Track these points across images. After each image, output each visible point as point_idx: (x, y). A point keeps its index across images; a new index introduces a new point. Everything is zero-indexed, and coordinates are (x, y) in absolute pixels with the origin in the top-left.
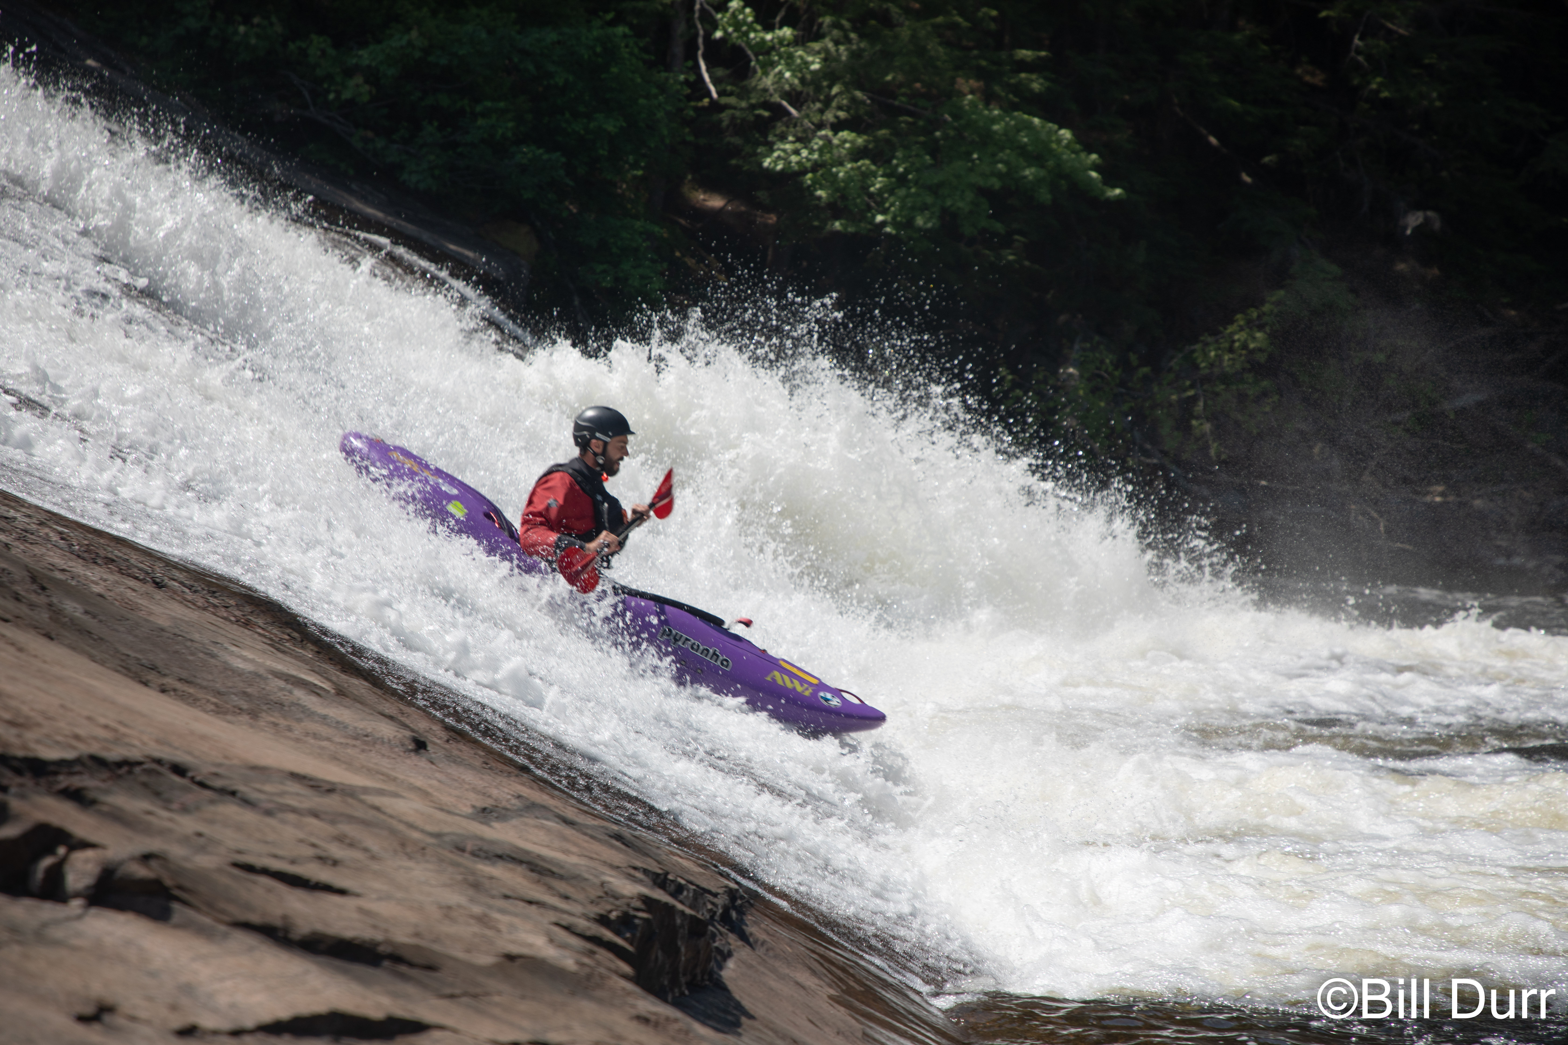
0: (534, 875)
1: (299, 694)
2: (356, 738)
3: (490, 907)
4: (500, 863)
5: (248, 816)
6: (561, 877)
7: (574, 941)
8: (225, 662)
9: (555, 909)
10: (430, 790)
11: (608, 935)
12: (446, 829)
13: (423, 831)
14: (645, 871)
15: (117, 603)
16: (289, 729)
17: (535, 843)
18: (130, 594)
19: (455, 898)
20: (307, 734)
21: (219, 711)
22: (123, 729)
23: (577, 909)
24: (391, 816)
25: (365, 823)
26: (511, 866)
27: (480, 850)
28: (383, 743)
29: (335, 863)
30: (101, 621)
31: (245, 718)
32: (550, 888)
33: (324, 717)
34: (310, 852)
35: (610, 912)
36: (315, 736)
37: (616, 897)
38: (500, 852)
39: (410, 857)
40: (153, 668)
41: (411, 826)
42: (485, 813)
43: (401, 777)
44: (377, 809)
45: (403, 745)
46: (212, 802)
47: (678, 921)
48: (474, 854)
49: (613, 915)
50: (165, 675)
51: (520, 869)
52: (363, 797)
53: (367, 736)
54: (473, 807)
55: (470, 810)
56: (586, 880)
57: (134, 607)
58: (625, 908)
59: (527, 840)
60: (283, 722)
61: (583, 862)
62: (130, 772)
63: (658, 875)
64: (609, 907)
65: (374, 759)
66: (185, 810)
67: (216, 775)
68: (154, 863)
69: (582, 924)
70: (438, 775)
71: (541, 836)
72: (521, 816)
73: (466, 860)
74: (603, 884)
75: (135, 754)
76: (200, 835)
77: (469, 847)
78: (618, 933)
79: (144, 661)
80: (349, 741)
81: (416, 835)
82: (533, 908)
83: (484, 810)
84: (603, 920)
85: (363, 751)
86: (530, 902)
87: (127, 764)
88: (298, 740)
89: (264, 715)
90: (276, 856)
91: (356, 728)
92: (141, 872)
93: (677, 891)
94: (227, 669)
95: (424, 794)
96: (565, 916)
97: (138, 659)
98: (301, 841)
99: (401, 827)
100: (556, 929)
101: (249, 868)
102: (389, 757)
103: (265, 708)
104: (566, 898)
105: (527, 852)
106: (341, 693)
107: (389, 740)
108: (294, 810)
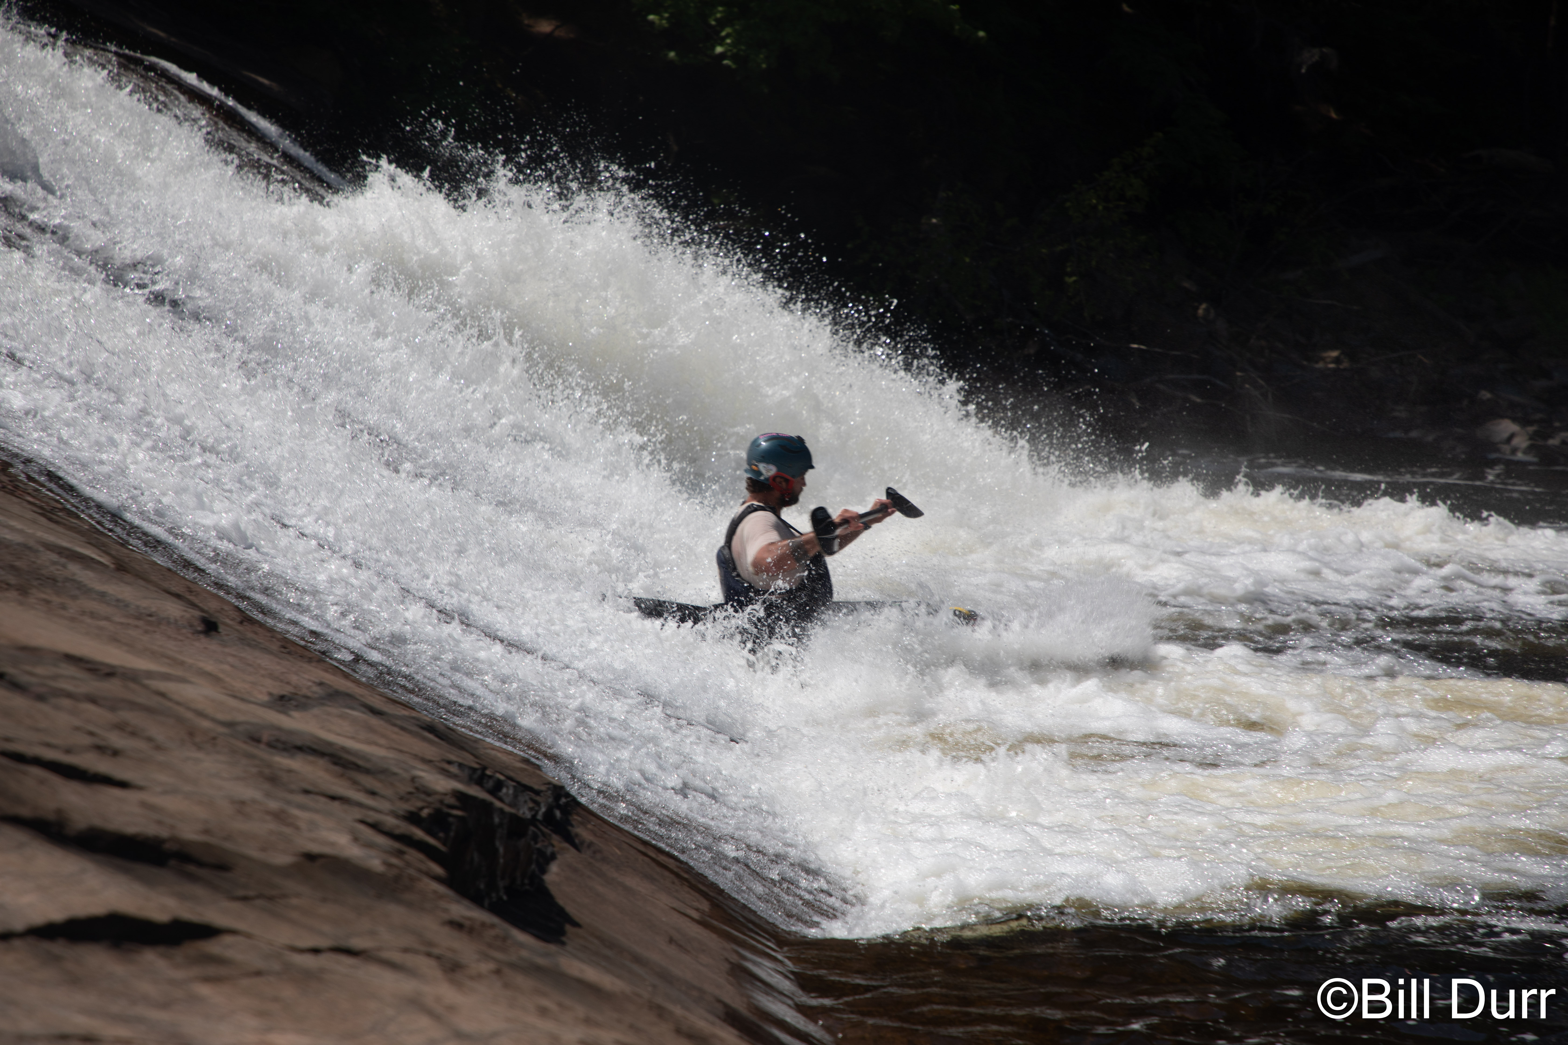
0: (337, 769)
1: (76, 569)
3: (289, 803)
4: (300, 756)
5: (18, 701)
6: (367, 771)
7: (382, 840)
9: (361, 805)
11: (419, 834)
12: (240, 718)
13: (214, 720)
14: (460, 766)
16: (64, 607)
17: (339, 735)
19: (248, 792)
20: (83, 613)
23: (385, 805)
24: (177, 703)
25: (150, 710)
26: (311, 758)
27: (277, 740)
29: (115, 753)
31: (13, 594)
32: (355, 783)
33: (103, 595)
35: (421, 809)
36: (93, 615)
37: (428, 793)
38: (299, 743)
39: (199, 747)
41: (200, 714)
42: (283, 701)
43: (190, 661)
44: (162, 694)
45: (191, 626)
47: (496, 819)
48: (270, 745)
49: (425, 813)
51: (322, 762)
52: (147, 682)
54: (270, 694)
55: (266, 698)
56: (395, 774)
58: (438, 805)
59: (329, 731)
60: (56, 599)
61: (391, 754)
63: (474, 770)
64: (420, 804)
65: (159, 641)
69: (391, 822)
70: (230, 659)
71: (346, 726)
72: (323, 704)
73: (262, 752)
74: (413, 779)
77: (265, 737)
78: (429, 832)
80: (131, 621)
81: (206, 724)
82: (337, 804)
83: (282, 698)
84: (413, 818)
85: (146, 632)
86: (333, 798)
88: (72, 619)
89: (34, 591)
90: (47, 745)
93: (495, 786)
95: (215, 679)
96: (372, 813)
98: (77, 728)
99: (189, 715)
100: (362, 828)
101: (18, 758)
102: (175, 639)
103: (35, 583)
104: (374, 793)
105: (330, 744)
106: (123, 568)
108: (68, 695)
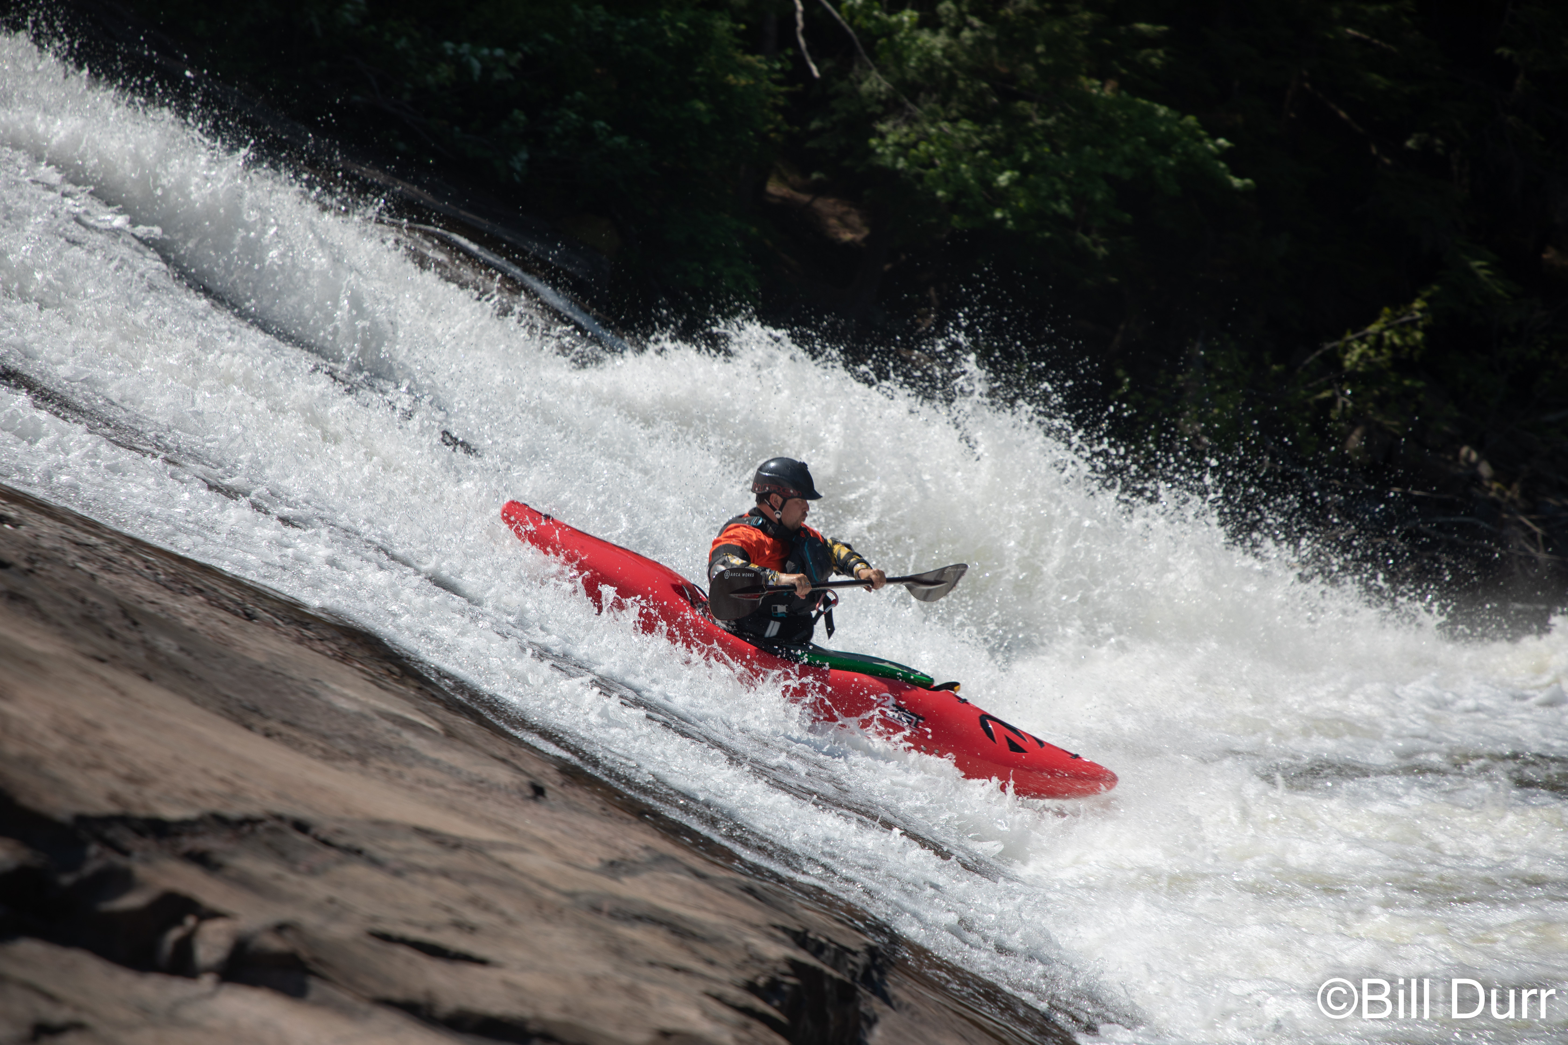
0: (676, 938)
1: (408, 736)
2: (470, 784)
3: (636, 976)
4: (639, 925)
5: (378, 878)
6: (703, 940)
7: (727, 1013)
8: (328, 703)
9: (702, 976)
10: (554, 842)
11: (759, 1004)
12: (578, 887)
13: (556, 890)
14: (786, 930)
15: (209, 638)
16: (402, 776)
17: (668, 900)
18: (222, 628)
20: (420, 781)
21: (328, 757)
22: (240, 783)
23: (725, 975)
24: (522, 874)
25: (496, 882)
26: (651, 928)
27: (618, 910)
28: (499, 789)
29: (472, 929)
30: (196, 659)
31: (354, 764)
32: (694, 952)
33: (436, 762)
34: (444, 917)
35: (758, 977)
36: (429, 783)
37: (762, 960)
38: (636, 912)
39: (548, 920)
40: (256, 710)
41: (544, 885)
42: (613, 867)
43: (523, 828)
44: (506, 865)
45: (520, 791)
46: (339, 863)
47: (826, 986)
48: (612, 915)
49: (762, 982)
50: (267, 718)
51: (661, 931)
52: (490, 853)
53: (482, 782)
54: (601, 860)
55: (596, 864)
56: (729, 942)
57: (228, 643)
58: (772, 973)
59: (662, 897)
60: (393, 768)
61: (722, 920)
62: (253, 831)
63: (799, 933)
64: (756, 973)
65: (492, 808)
66: (312, 872)
67: (340, 832)
68: (288, 934)
69: (732, 993)
70: (560, 825)
71: (674, 892)
72: (651, 869)
73: (604, 923)
74: (747, 946)
75: (254, 810)
76: (331, 901)
77: (605, 907)
78: (767, 1001)
79: (246, 703)
80: (466, 789)
81: (549, 895)
82: (680, 976)
83: (612, 864)
84: (751, 987)
85: (479, 799)
86: (675, 970)
87: (249, 822)
88: (411, 788)
89: (373, 760)
90: (410, 923)
91: (469, 773)
92: (275, 944)
93: (819, 950)
94: (331, 710)
95: (549, 846)
96: (714, 984)
97: (238, 700)
98: (435, 905)
99: (533, 886)
100: (707, 1000)
101: (386, 938)
102: (507, 806)
103: (373, 752)
104: (712, 963)
105: (664, 911)
106: (450, 734)
107: (506, 787)
108: (423, 870)
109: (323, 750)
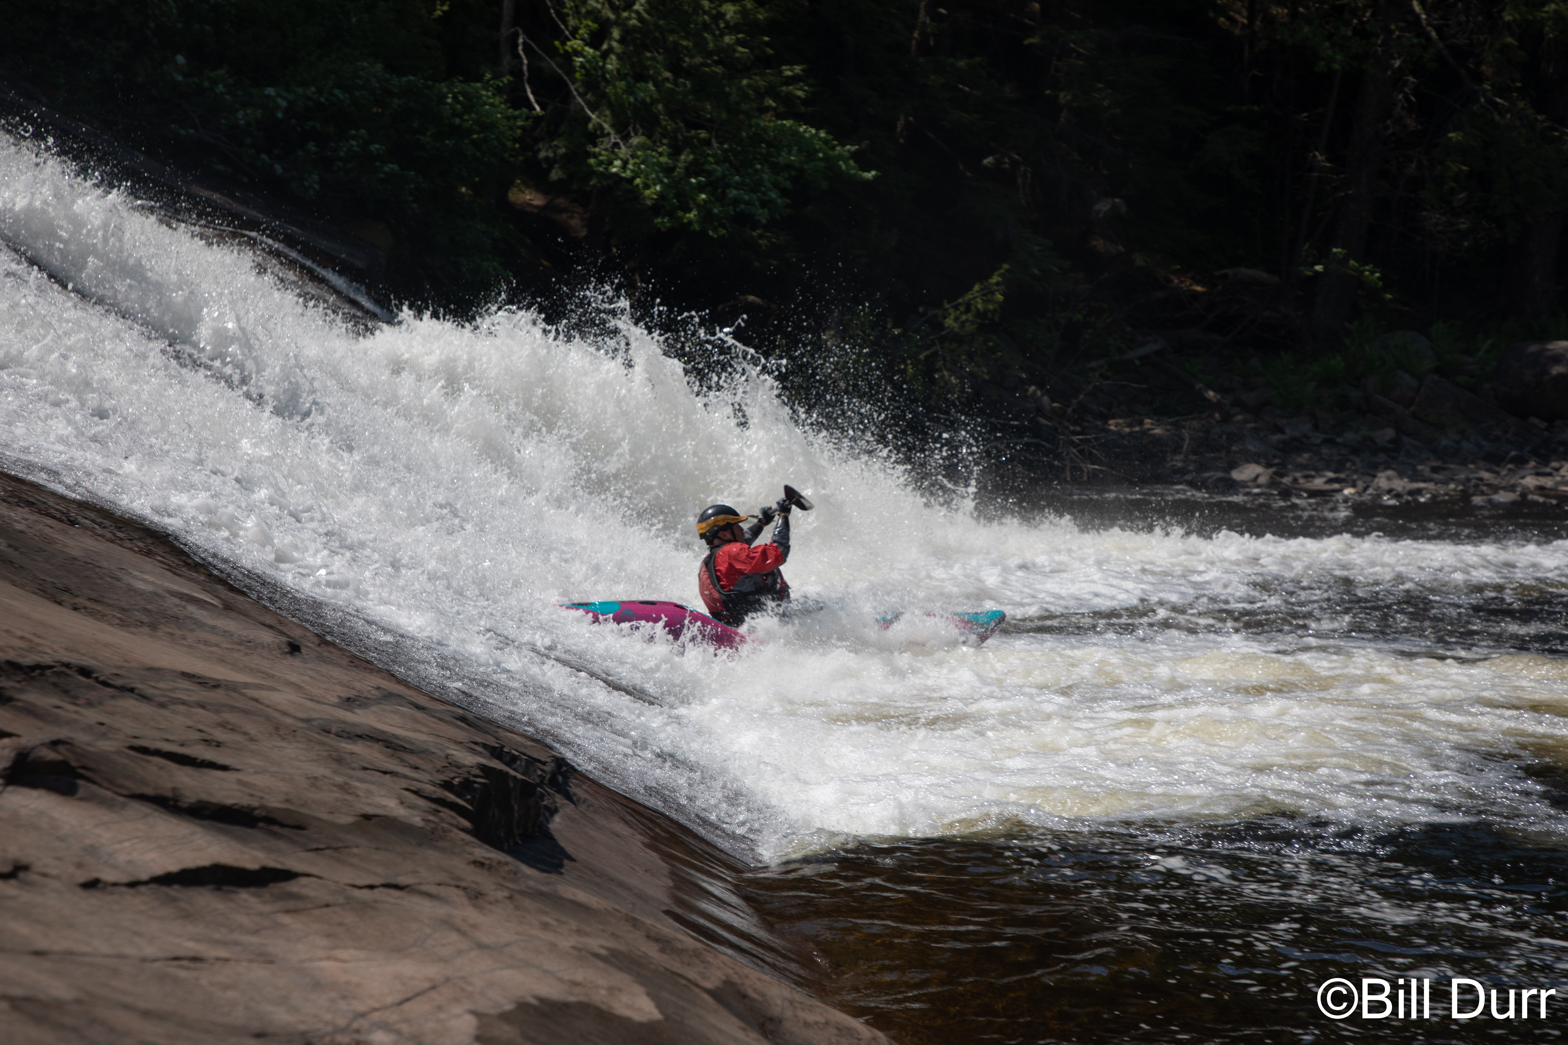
0: (389, 751)
1: (191, 609)
2: (240, 643)
3: (351, 777)
4: (360, 742)
5: (145, 708)
6: (412, 752)
7: (422, 802)
8: (130, 585)
9: (406, 777)
10: (303, 685)
11: (451, 797)
12: (315, 715)
13: (294, 717)
14: (485, 746)
15: (36, 539)
16: (184, 638)
18: (48, 530)
19: (320, 770)
20: (199, 642)
21: (123, 624)
23: (425, 777)
24: (268, 706)
25: (244, 712)
26: (369, 744)
27: (343, 732)
29: (219, 744)
30: (22, 553)
31: (145, 630)
32: (402, 760)
33: (213, 628)
34: (196, 736)
35: (453, 778)
36: (206, 643)
37: (459, 766)
38: (360, 733)
39: (283, 738)
40: (68, 591)
42: (349, 702)
43: (278, 674)
44: (255, 700)
45: (280, 648)
46: (114, 697)
47: (512, 785)
48: (338, 735)
49: (456, 781)
50: (77, 597)
52: (244, 691)
54: (339, 697)
55: (337, 700)
56: (433, 753)
57: (51, 542)
58: (466, 775)
59: (384, 723)
60: (178, 632)
61: (431, 739)
62: (42, 674)
63: (495, 748)
64: (452, 775)
66: (89, 704)
67: (119, 675)
68: (61, 748)
69: (429, 789)
70: (309, 672)
71: (396, 719)
72: (379, 704)
73: (331, 740)
74: (448, 757)
75: (46, 660)
76: (102, 724)
77: (334, 730)
78: (459, 796)
79: (59, 585)
80: (235, 647)
81: (289, 721)
82: (388, 776)
83: (349, 700)
84: (447, 785)
85: (246, 654)
86: (385, 773)
87: (40, 668)
88: (190, 647)
89: (162, 627)
90: (166, 740)
92: (50, 755)
93: (511, 760)
94: (131, 590)
95: (298, 687)
96: (414, 783)
97: (53, 583)
98: (190, 727)
99: (276, 715)
100: (407, 793)
101: (144, 750)
102: (268, 659)
104: (417, 768)
105: (384, 732)
106: (228, 607)
107: (269, 645)
108: (183, 703)
109: (120, 619)
